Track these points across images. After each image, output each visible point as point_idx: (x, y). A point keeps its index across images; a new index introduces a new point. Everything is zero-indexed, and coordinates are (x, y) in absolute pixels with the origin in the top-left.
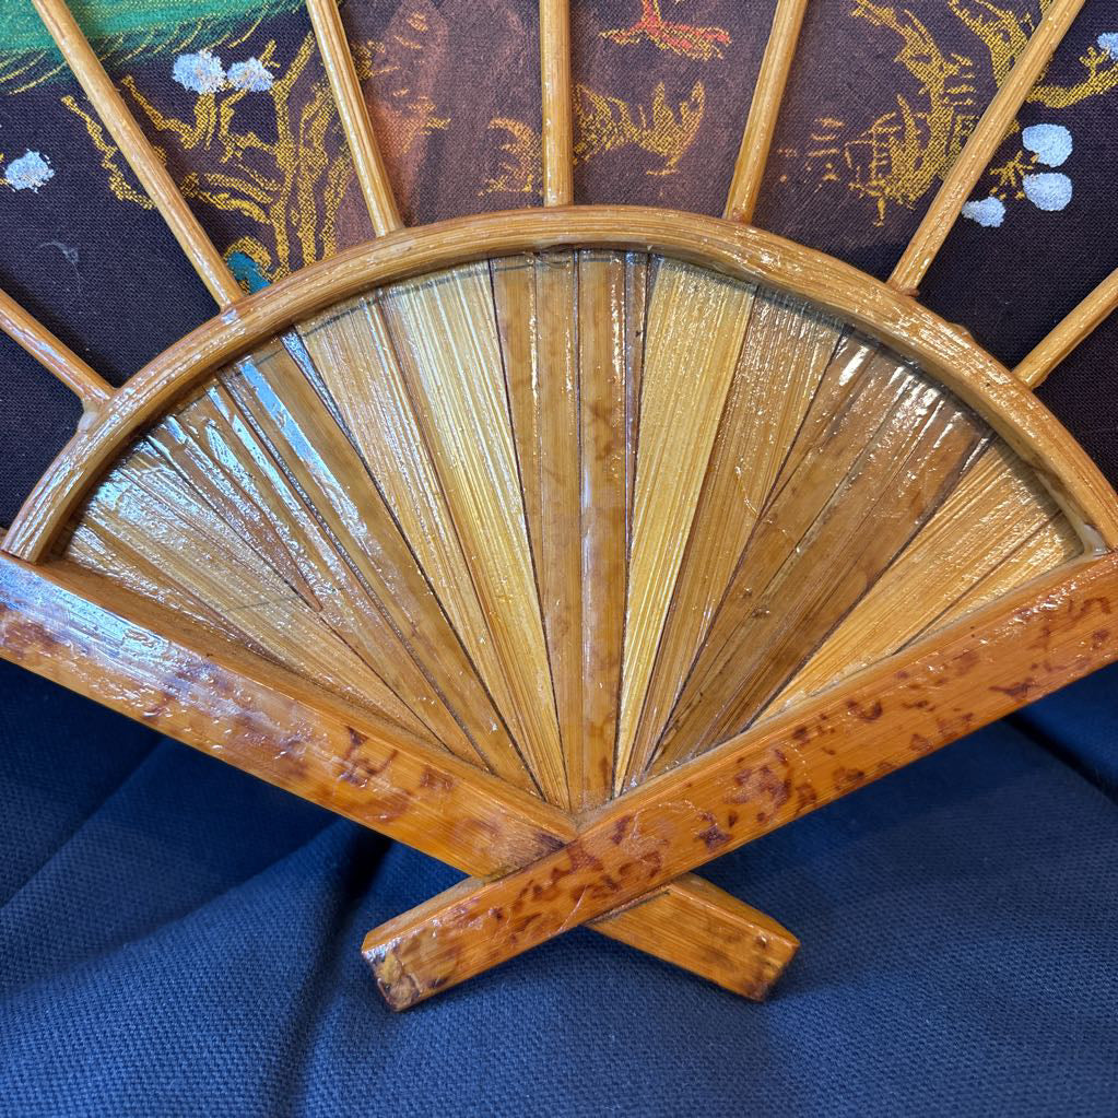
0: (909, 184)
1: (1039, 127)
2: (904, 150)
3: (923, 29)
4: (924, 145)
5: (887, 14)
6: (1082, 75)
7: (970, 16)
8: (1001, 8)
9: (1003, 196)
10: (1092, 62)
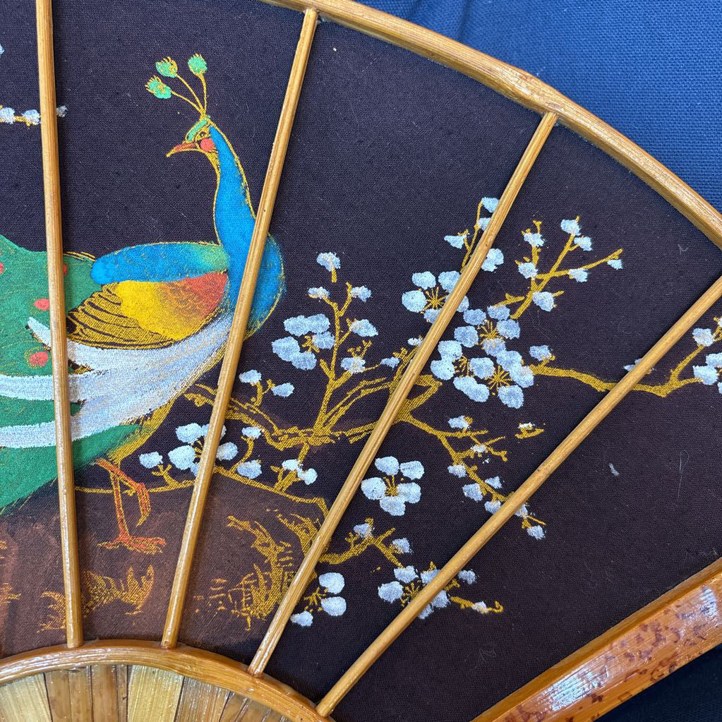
0: (262, 608)
1: (326, 575)
2: (259, 591)
3: (265, 530)
4: (269, 588)
5: (245, 525)
6: (346, 547)
7: (289, 522)
8: (303, 517)
9: (311, 610)
10: (351, 540)
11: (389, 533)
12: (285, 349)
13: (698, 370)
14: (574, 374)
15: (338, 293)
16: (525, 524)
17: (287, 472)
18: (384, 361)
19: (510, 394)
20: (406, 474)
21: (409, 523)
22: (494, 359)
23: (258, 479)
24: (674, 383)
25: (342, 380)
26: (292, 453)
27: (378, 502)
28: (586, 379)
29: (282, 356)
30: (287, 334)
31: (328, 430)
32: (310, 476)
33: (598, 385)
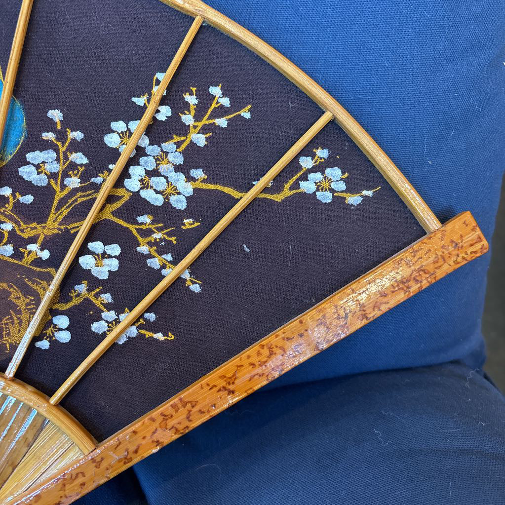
0: (17, 338)
1: (58, 317)
2: (14, 327)
3: (17, 289)
4: (20, 325)
5: (4, 285)
6: (70, 299)
7: (32, 284)
8: (42, 280)
9: (48, 339)
10: (73, 295)
11: (98, 290)
12: (27, 173)
13: (303, 184)
14: (219, 187)
15: (62, 136)
16: (188, 283)
17: (30, 252)
18: (93, 180)
19: (177, 201)
20: (108, 252)
21: (111, 283)
22: (166, 178)
23: (11, 257)
24: (287, 192)
25: (65, 192)
26: (33, 240)
27: (90, 270)
28: (227, 190)
29: (25, 177)
30: (29, 163)
31: (56, 225)
32: (45, 255)
33: (235, 194)
